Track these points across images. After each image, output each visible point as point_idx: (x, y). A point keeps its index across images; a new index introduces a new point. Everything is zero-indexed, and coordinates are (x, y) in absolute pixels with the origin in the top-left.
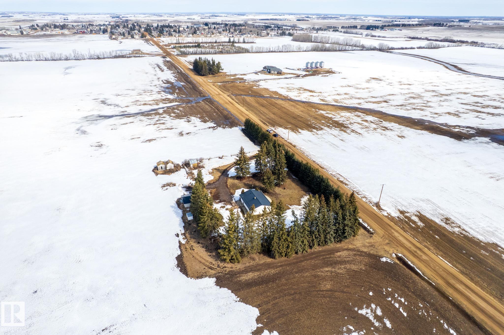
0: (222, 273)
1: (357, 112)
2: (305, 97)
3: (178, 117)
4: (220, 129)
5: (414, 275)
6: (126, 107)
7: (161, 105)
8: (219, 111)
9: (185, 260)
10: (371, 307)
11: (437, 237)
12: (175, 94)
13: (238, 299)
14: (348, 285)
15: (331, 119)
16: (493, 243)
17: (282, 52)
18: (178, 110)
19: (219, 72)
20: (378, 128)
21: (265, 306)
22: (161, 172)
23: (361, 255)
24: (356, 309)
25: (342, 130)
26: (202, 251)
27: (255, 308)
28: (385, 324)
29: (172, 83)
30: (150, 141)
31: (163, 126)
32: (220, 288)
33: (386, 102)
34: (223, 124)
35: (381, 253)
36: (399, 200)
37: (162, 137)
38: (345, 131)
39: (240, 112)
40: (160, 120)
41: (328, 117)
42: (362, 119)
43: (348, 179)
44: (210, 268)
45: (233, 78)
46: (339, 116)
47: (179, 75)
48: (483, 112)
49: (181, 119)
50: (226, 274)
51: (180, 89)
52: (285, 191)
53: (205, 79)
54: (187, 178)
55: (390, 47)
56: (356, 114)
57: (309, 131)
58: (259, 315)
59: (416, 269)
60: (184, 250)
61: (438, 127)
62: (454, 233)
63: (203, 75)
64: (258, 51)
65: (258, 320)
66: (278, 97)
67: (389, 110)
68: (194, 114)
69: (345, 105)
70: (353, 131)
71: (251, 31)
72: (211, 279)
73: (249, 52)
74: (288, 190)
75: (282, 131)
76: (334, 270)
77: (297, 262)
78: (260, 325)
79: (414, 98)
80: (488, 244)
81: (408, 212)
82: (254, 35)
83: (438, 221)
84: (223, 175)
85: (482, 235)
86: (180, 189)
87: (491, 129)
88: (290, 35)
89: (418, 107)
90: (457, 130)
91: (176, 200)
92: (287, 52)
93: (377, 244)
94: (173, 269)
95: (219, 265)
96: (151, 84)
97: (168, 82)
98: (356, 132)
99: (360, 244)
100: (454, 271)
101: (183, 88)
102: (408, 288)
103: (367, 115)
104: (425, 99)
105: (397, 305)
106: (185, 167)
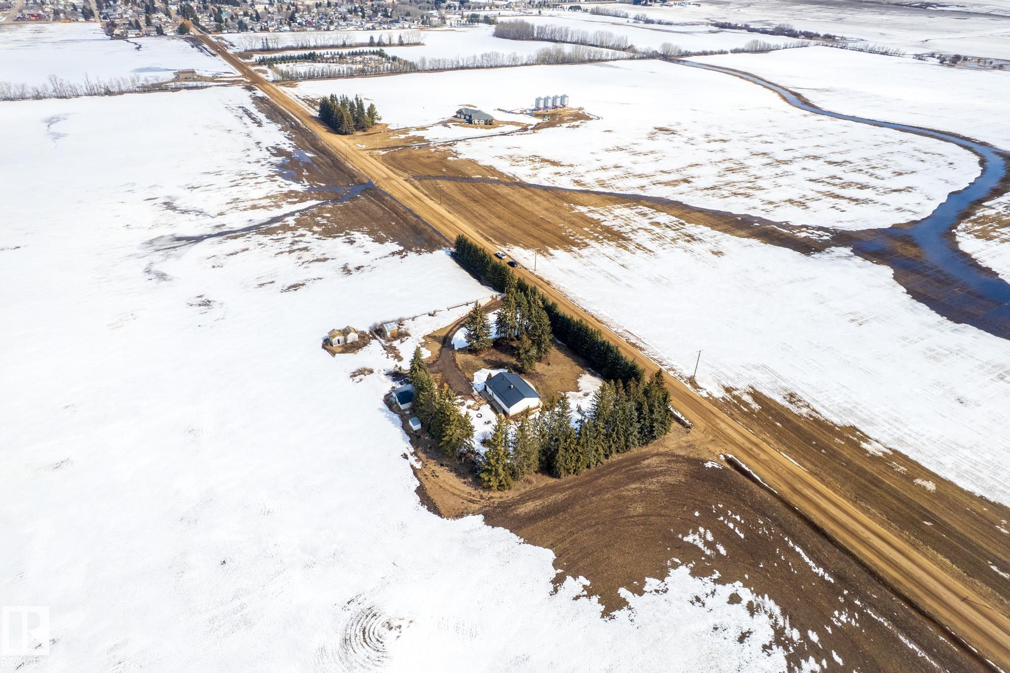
0: (489, 506)
1: (640, 207)
2: (544, 177)
3: (328, 233)
4: (412, 255)
5: (750, 483)
6: (219, 215)
7: (287, 208)
8: (399, 216)
9: (430, 493)
10: (699, 531)
11: (778, 424)
12: (304, 179)
13: (522, 540)
14: (665, 505)
15: (597, 223)
16: (851, 426)
17: (482, 67)
18: (324, 217)
19: (373, 124)
20: (678, 239)
21: (560, 546)
22: (340, 350)
23: (677, 462)
24: (680, 536)
25: (621, 246)
26: (452, 478)
27: (547, 549)
28: (718, 551)
29: (288, 155)
30: (295, 287)
31: (307, 256)
32: (493, 527)
33: (686, 181)
34: (416, 245)
35: (705, 455)
36: (723, 370)
37: (314, 279)
38: (626, 248)
39: (438, 217)
40: (296, 242)
41: (593, 219)
42: (651, 221)
43: (643, 340)
44: (470, 501)
45: (403, 136)
46: (611, 217)
47: (295, 133)
48: (843, 198)
49: (335, 237)
50: (495, 507)
51: (307, 166)
52: (550, 367)
53: (351, 142)
54: (388, 358)
55: (683, 50)
56: (640, 210)
57: (566, 250)
58: (555, 558)
59: (752, 473)
60: (423, 479)
61: (774, 231)
62: (800, 416)
63: (346, 134)
64: (435, 68)
65: (556, 565)
66: (497, 178)
67: (693, 198)
68: (357, 225)
69: (618, 192)
70: (639, 246)
71: (408, 14)
72: (477, 516)
73: (418, 71)
74: (554, 366)
75: (521, 254)
76: (643, 486)
77: (591, 481)
78: (559, 571)
79: (732, 170)
80: (844, 428)
81: (737, 389)
82: (416, 22)
83: (779, 399)
84: (445, 347)
85: (837, 415)
86: (383, 377)
87: (854, 230)
88: (488, 21)
89: (741, 191)
90: (803, 235)
91: (382, 397)
92: (491, 67)
93: (697, 443)
94: (417, 509)
95: (481, 496)
96: (248, 159)
97: (279, 152)
98: (644, 248)
99: (673, 444)
100: (801, 471)
101: (315, 166)
102: (744, 501)
103: (658, 211)
104: (752, 172)
105: (731, 525)
106: (377, 336)
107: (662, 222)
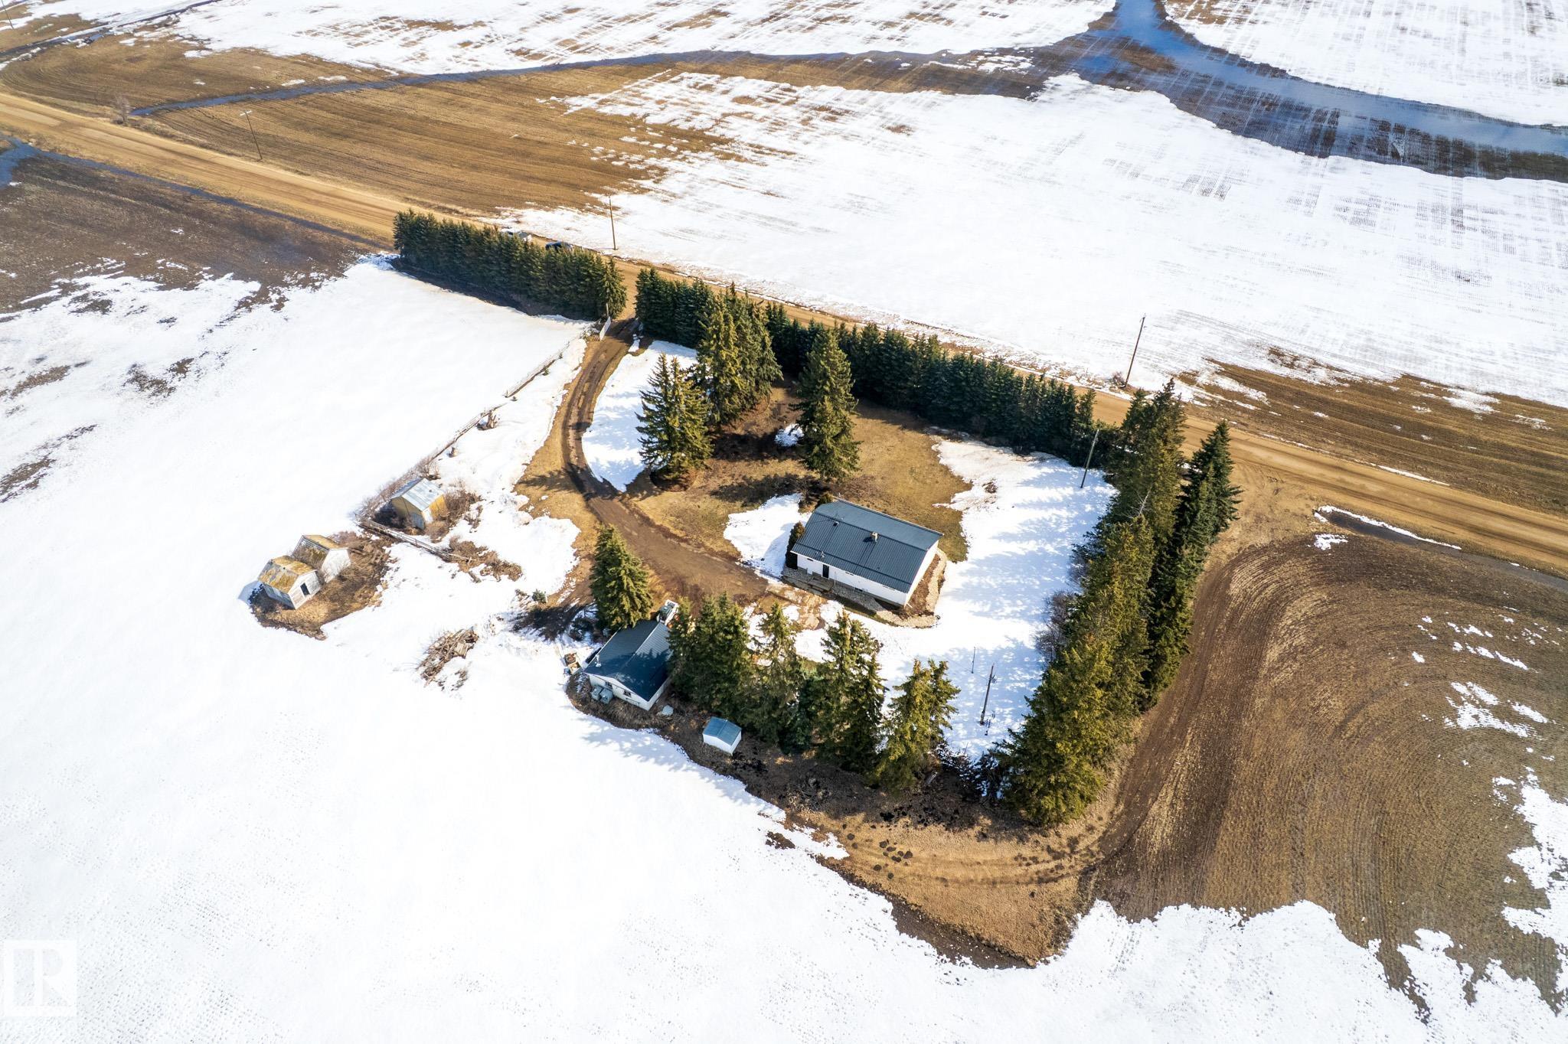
0: (1092, 868)
1: (685, 75)
2: (446, 55)
4: (299, 296)
5: (1407, 548)
9: (938, 914)
10: (1460, 694)
11: (1321, 415)
13: (1235, 913)
15: (637, 122)
16: (1405, 376)
20: (811, 118)
21: (1309, 879)
22: (322, 612)
23: (1276, 562)
24: (1449, 722)
27: (1299, 905)
28: (1529, 720)
30: (24, 476)
32: (1152, 919)
33: (717, 13)
34: (286, 268)
38: (740, 158)
41: (621, 117)
42: (731, 96)
44: (1041, 881)
45: (19, 23)
46: (652, 106)
49: (36, 305)
50: (1105, 862)
54: (476, 580)
56: (692, 82)
57: (632, 191)
58: (1333, 916)
60: (883, 882)
62: (1325, 388)
65: (1351, 933)
67: (761, 41)
70: (759, 149)
72: (1094, 912)
76: (1285, 645)
78: (1374, 946)
80: (1400, 383)
81: (1197, 373)
83: (1269, 367)
84: (592, 494)
85: (1368, 364)
86: (515, 639)
91: (565, 699)
95: (1049, 850)
98: (771, 150)
100: (1441, 488)
102: (1443, 591)
103: (724, 75)
105: (1485, 652)
106: (395, 533)
107: (753, 95)
